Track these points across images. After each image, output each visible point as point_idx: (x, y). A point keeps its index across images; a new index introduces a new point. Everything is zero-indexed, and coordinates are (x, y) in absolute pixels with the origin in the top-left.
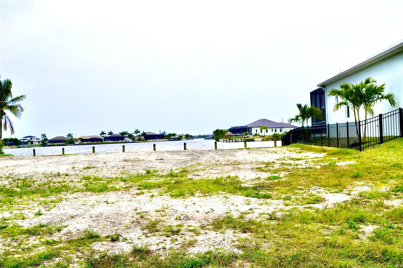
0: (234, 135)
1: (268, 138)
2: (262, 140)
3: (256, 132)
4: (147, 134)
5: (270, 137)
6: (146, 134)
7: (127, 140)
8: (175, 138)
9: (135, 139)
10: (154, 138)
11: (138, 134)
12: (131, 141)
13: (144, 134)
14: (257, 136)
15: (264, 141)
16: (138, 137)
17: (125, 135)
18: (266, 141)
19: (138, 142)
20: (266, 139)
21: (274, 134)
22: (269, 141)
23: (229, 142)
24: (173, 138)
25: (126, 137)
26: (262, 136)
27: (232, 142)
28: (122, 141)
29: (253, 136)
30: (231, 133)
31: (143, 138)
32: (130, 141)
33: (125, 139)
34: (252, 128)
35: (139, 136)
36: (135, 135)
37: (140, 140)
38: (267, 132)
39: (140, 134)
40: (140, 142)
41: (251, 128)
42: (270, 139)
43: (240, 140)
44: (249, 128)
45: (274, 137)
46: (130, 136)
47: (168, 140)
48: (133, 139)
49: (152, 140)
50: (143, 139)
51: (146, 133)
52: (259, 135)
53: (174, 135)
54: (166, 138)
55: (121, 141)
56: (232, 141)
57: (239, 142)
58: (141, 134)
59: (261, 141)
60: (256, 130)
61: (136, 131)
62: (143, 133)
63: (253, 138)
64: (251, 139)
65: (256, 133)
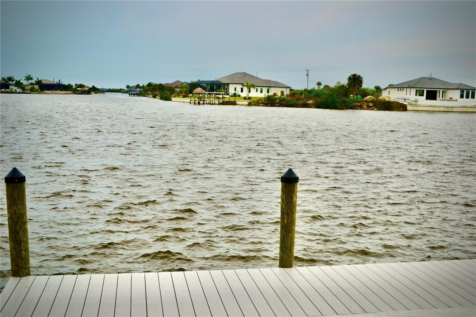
0: (207, 93)
1: (259, 101)
2: (249, 104)
3: (235, 90)
4: (43, 82)
5: (262, 101)
6: (41, 82)
7: (14, 89)
8: (84, 90)
9: (25, 89)
10: (53, 89)
11: (30, 81)
12: (20, 91)
13: (39, 83)
14: (236, 96)
15: (252, 105)
16: (30, 86)
17: (11, 82)
18: (255, 105)
19: (30, 93)
20: (254, 102)
21: (269, 97)
22: (260, 106)
23: (199, 103)
24: (80, 91)
25: (12, 85)
26: (247, 98)
27: (204, 104)
28: (7, 90)
29: (231, 96)
30: (203, 90)
31: (37, 87)
32: (18, 90)
33: (11, 87)
34: (230, 85)
35: (32, 84)
36: (25, 82)
37: (32, 91)
38: (250, 92)
39: (33, 82)
40: (33, 94)
41: (228, 84)
42: (261, 104)
43: (216, 101)
44: (225, 84)
45: (268, 100)
46: (18, 84)
47: (73, 92)
48: (23, 89)
49: (50, 92)
50: (37, 90)
51: (41, 80)
52: (239, 96)
53: (81, 86)
54: (70, 90)
55: (4, 90)
56: (203, 102)
57: (215, 104)
58: (35, 81)
59: (247, 105)
60: (235, 88)
61: (27, 77)
62: (37, 80)
63: (234, 101)
64: (231, 102)
65: (235, 92)
